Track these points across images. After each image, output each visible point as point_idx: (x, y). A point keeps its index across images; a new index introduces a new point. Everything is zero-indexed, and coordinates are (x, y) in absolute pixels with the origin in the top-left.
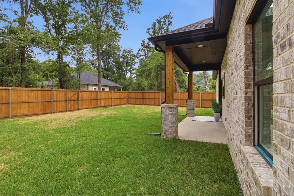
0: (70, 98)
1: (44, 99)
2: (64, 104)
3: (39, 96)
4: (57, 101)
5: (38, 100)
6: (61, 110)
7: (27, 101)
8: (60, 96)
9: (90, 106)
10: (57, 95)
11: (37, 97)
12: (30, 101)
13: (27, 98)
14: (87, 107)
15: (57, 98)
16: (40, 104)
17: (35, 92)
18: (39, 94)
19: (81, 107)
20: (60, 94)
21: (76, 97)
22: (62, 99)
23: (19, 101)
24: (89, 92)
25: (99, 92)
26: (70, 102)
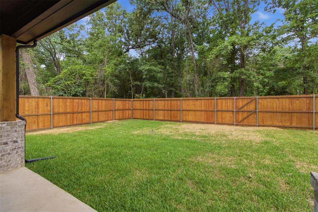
0: (242, 108)
1: (208, 108)
2: (231, 115)
3: (203, 105)
4: (222, 111)
5: (202, 108)
6: (227, 122)
7: (193, 109)
8: (225, 105)
9: (288, 124)
10: (222, 104)
11: (201, 106)
12: (195, 109)
13: (193, 106)
14: (280, 124)
15: (222, 107)
16: (203, 112)
17: (199, 101)
18: (203, 103)
19: (263, 122)
20: (225, 103)
21: (252, 107)
22: (229, 109)
23: (187, 109)
24: (285, 99)
25: (315, 97)
26: (240, 113)
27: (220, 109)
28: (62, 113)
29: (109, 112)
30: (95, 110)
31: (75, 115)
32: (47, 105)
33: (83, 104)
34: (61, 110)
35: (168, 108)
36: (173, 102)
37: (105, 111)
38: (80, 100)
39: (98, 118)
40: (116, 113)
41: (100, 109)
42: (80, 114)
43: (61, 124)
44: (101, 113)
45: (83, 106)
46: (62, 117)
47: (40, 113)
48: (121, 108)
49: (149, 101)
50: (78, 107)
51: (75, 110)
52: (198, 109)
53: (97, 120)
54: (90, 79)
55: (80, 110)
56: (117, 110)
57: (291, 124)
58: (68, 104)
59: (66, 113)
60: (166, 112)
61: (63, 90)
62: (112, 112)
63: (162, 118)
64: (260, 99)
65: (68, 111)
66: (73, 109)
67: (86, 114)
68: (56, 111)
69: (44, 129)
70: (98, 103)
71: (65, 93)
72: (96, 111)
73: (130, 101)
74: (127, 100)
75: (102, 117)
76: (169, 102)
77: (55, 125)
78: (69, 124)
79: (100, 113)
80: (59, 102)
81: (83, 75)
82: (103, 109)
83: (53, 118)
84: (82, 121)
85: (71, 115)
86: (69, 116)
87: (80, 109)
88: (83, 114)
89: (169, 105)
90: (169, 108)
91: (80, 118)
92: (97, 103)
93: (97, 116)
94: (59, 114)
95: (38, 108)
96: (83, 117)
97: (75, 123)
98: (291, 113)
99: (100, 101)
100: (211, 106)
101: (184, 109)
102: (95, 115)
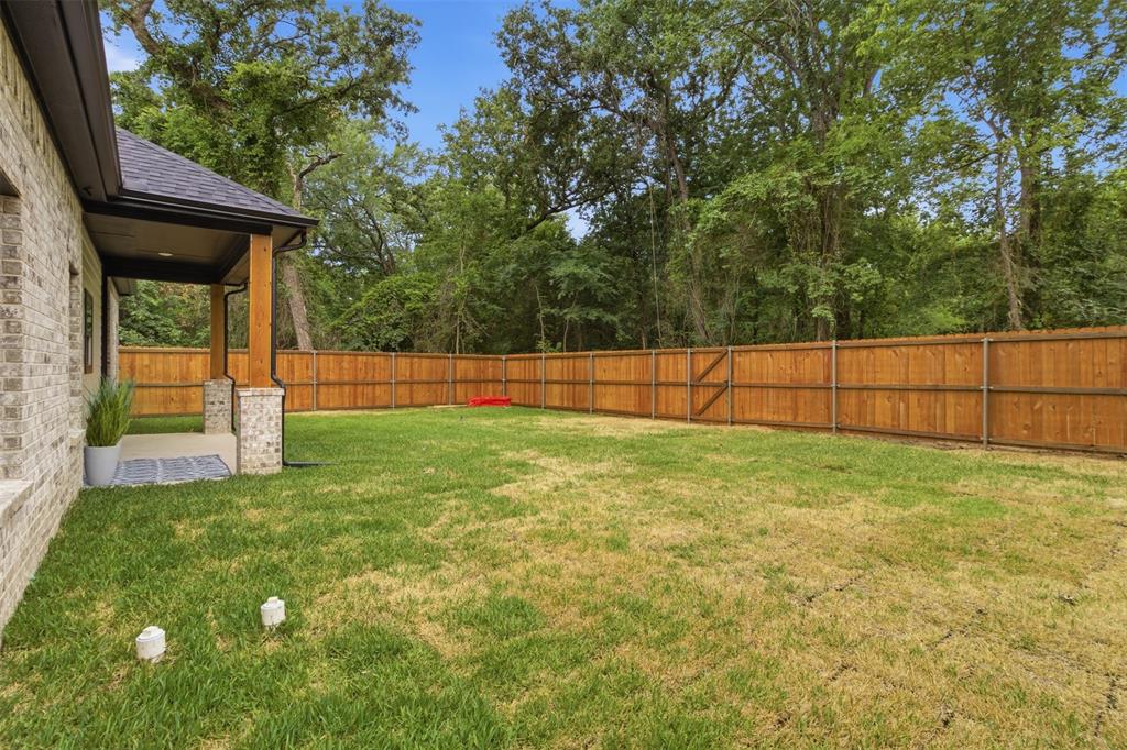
1: (641, 378)
2: (682, 396)
3: (632, 370)
4: (667, 385)
5: (630, 378)
6: (677, 414)
7: (615, 380)
8: (673, 368)
9: (789, 419)
10: (667, 366)
11: (628, 371)
12: (618, 380)
13: (614, 373)
14: (774, 418)
15: (667, 375)
16: (633, 388)
17: (625, 359)
18: (632, 365)
20: (674, 363)
21: (721, 374)
22: (679, 380)
23: (604, 379)
24: (783, 353)
25: (837, 347)
26: (701, 390)
27: (663, 379)
28: (334, 384)
29: (440, 386)
30: (404, 379)
31: (360, 388)
32: (307, 368)
33: (377, 366)
34: (332, 378)
35: (568, 377)
36: (579, 363)
37: (428, 383)
38: (370, 358)
39: (411, 399)
40: (458, 388)
41: (416, 378)
42: (370, 387)
43: (331, 405)
44: (420, 386)
45: (377, 370)
46: (335, 391)
47: (296, 381)
48: (472, 375)
49: (535, 359)
50: (366, 373)
51: (360, 378)
52: (623, 379)
53: (408, 402)
54: (418, 309)
55: (369, 379)
56: (461, 382)
57: (795, 419)
58: (345, 365)
59: (341, 384)
60: (565, 386)
61: (364, 336)
62: (445, 385)
63: (557, 403)
64: (736, 354)
65: (346, 379)
66: (356, 375)
67: (383, 387)
68: (323, 378)
69: (302, 411)
70: (412, 364)
71: (367, 343)
72: (405, 383)
73: (498, 359)
74: (489, 359)
75: (421, 394)
76: (571, 361)
77: (322, 404)
78: (347, 405)
79: (415, 387)
80: (329, 362)
81: (407, 298)
82: (424, 378)
83: (317, 392)
84: (374, 401)
85: (352, 387)
86: (347, 391)
87: (370, 375)
88: (377, 387)
89: (571, 369)
90: (571, 378)
91: (371, 395)
92: (408, 366)
93: (408, 392)
94: (328, 384)
95: (293, 372)
96: (378, 392)
97: (360, 404)
98: (795, 388)
99: (416, 359)
100: (647, 372)
101: (598, 379)
102: (403, 390)
